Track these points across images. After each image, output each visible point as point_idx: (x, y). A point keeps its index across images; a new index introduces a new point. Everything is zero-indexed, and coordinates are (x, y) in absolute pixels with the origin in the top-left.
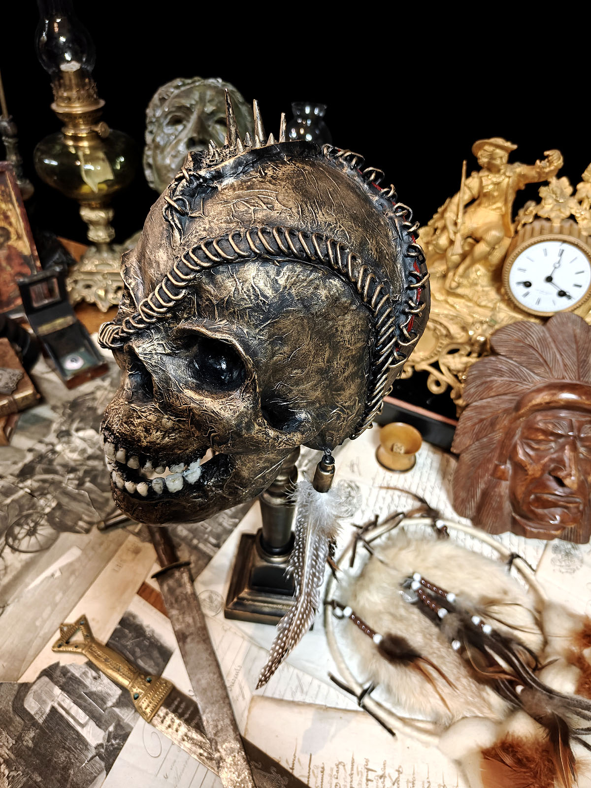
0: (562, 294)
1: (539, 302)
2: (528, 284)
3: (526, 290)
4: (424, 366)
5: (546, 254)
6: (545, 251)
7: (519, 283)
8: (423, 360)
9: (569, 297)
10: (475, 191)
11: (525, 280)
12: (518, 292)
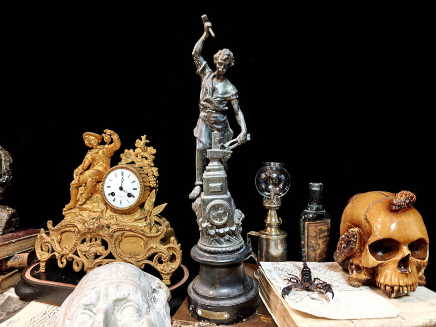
0: (129, 195)
1: (121, 203)
2: (113, 194)
3: (113, 198)
4: (71, 255)
5: (116, 176)
6: (115, 174)
7: (109, 194)
8: (70, 252)
9: (134, 197)
10: (90, 160)
11: (111, 192)
12: (110, 199)
